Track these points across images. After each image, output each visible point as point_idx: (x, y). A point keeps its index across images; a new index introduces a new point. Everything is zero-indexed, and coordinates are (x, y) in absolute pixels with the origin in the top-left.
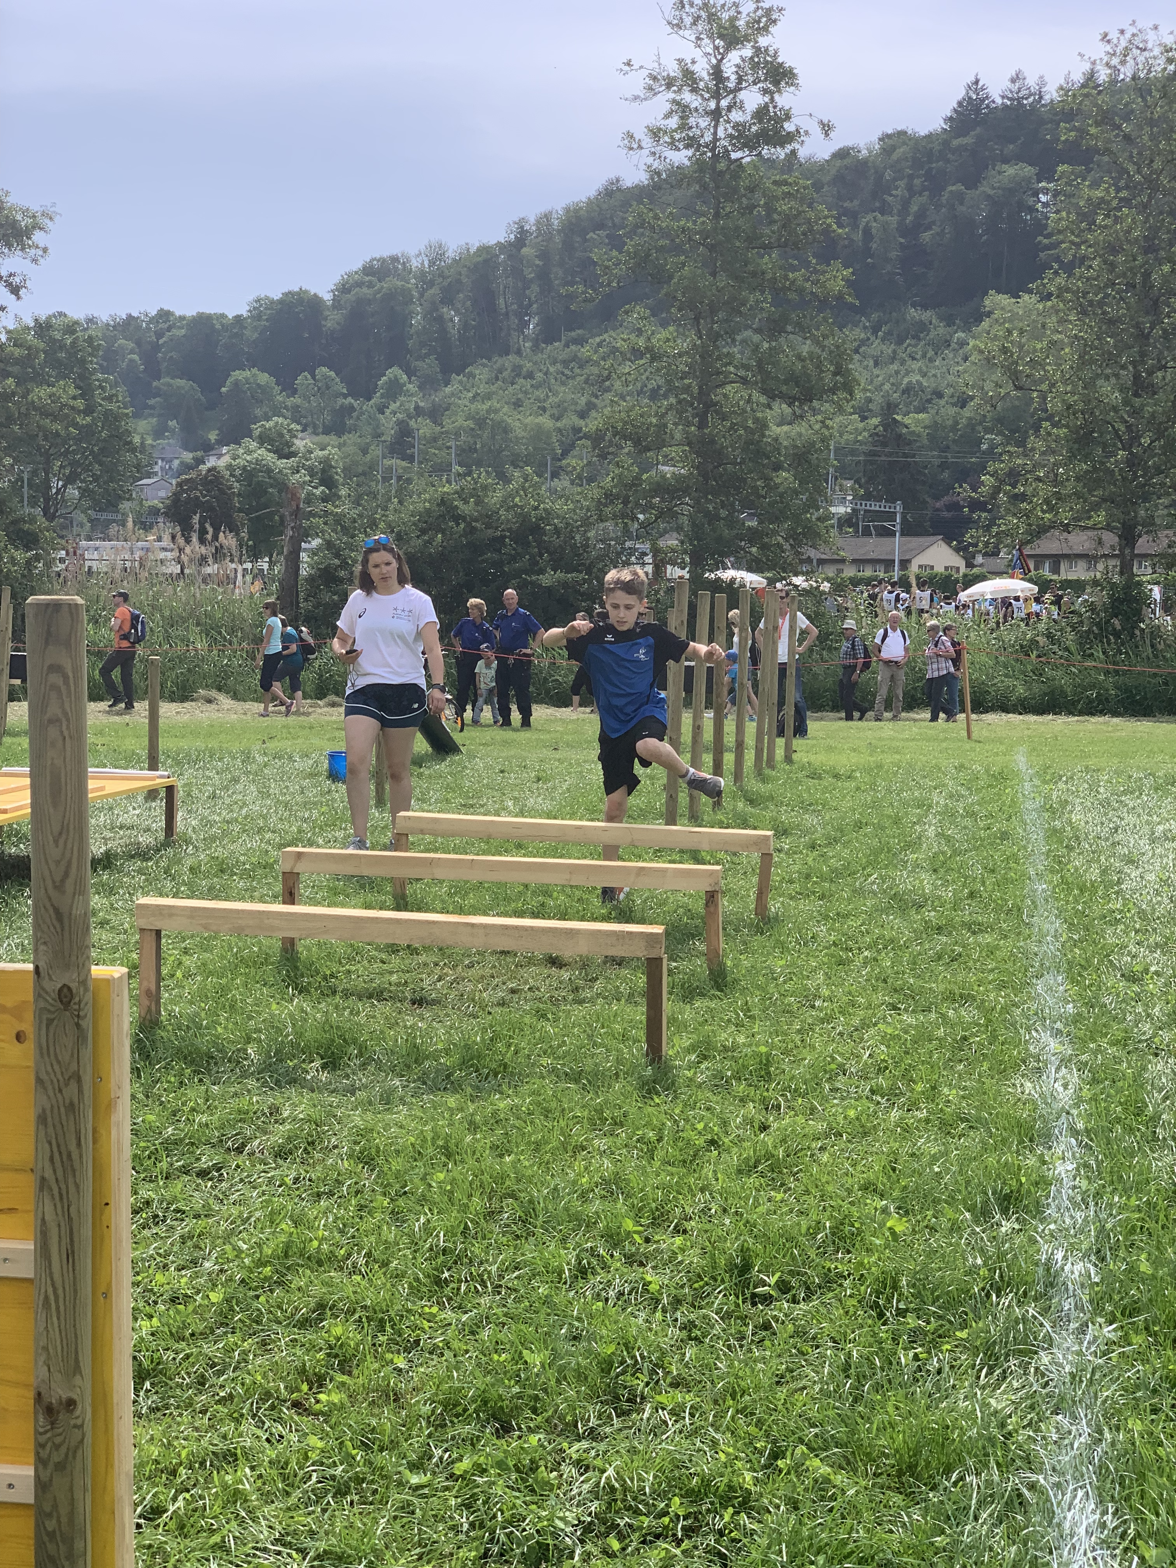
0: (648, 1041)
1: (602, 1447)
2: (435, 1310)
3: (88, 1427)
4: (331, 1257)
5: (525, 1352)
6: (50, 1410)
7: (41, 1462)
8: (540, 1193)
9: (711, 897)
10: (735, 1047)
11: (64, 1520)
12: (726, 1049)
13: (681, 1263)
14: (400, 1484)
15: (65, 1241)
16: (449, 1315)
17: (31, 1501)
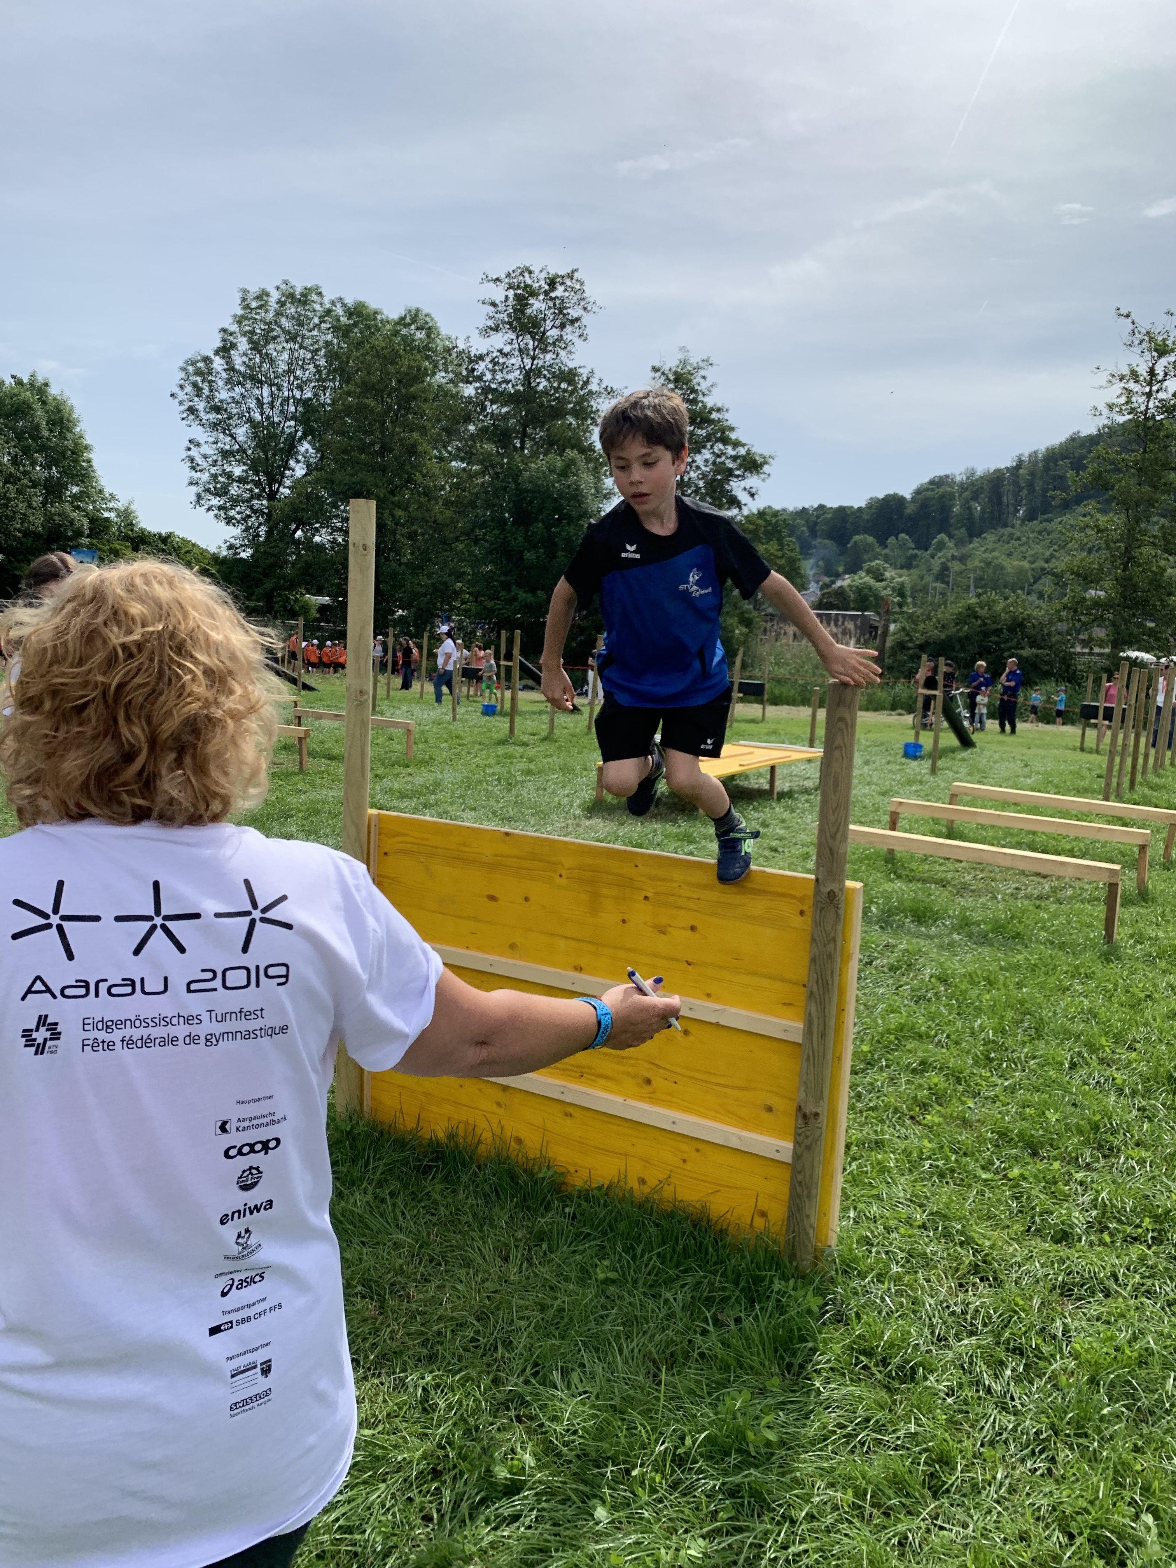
0: (1106, 930)
1: (1095, 1176)
2: (988, 1074)
3: (824, 1128)
4: (928, 1036)
5: (1047, 1112)
6: (805, 1116)
7: (797, 1143)
8: (1046, 1014)
9: (1143, 848)
10: (1157, 938)
11: (807, 1177)
12: (1150, 938)
13: (1136, 1069)
14: (975, 1176)
15: (821, 1027)
16: (995, 1078)
17: (789, 1160)
